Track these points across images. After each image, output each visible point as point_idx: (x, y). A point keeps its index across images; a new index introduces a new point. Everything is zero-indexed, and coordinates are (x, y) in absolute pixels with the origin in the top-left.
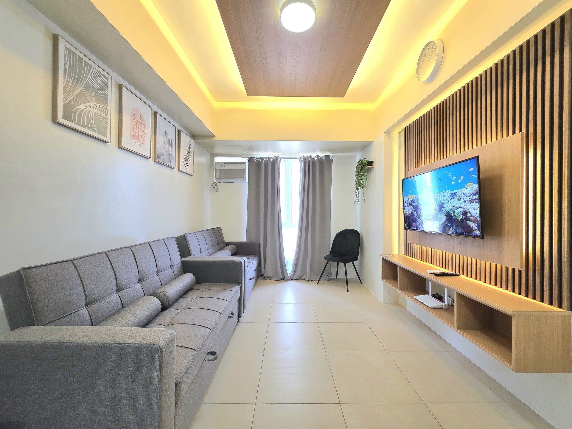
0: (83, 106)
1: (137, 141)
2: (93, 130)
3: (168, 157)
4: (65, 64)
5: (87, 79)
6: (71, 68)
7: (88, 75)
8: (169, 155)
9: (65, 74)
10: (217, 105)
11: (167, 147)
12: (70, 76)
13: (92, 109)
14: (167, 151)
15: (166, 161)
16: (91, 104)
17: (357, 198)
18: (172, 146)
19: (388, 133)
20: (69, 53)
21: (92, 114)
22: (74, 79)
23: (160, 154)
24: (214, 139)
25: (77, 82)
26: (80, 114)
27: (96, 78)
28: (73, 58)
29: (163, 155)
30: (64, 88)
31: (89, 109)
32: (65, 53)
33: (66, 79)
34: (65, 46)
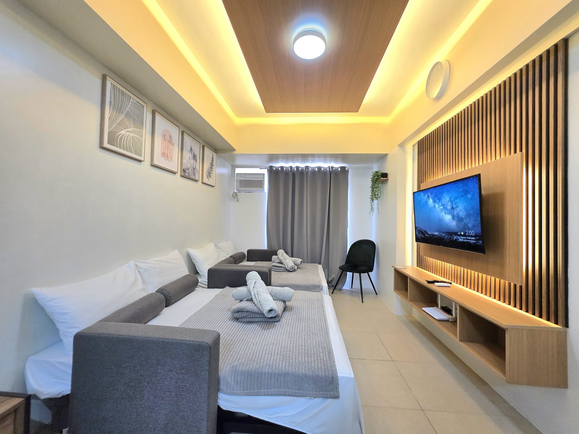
0: (123, 132)
1: (166, 158)
2: (131, 151)
3: (193, 171)
4: (111, 98)
5: (127, 109)
6: (115, 101)
7: (128, 105)
8: (194, 169)
9: (110, 107)
10: (238, 121)
11: (192, 161)
12: (114, 108)
13: (131, 134)
14: (192, 165)
15: (190, 174)
16: (130, 129)
17: (372, 209)
18: (196, 160)
19: (402, 145)
20: (114, 88)
21: (131, 138)
22: (117, 109)
23: (186, 169)
24: (235, 153)
25: (120, 111)
26: (121, 139)
27: (134, 107)
28: (117, 93)
29: (188, 169)
30: (109, 118)
31: (128, 134)
32: (111, 89)
33: (111, 111)
34: (111, 83)
